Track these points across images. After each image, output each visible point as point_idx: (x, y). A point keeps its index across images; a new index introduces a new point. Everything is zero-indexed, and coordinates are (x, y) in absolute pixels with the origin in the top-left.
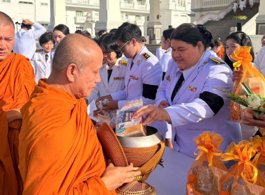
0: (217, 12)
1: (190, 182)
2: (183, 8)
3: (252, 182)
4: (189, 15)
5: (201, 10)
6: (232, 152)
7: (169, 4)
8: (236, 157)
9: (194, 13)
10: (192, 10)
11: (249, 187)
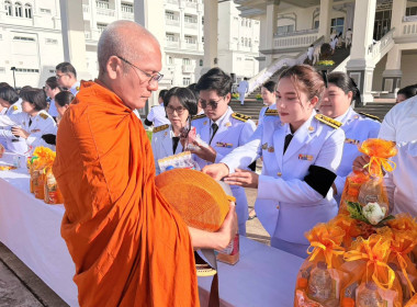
0: (295, 54)
1: (300, 288)
2: (248, 49)
3: (386, 287)
4: (257, 58)
5: (274, 52)
6: (359, 249)
7: (228, 43)
8: (364, 256)
9: (263, 55)
10: (261, 52)
11: (381, 293)
